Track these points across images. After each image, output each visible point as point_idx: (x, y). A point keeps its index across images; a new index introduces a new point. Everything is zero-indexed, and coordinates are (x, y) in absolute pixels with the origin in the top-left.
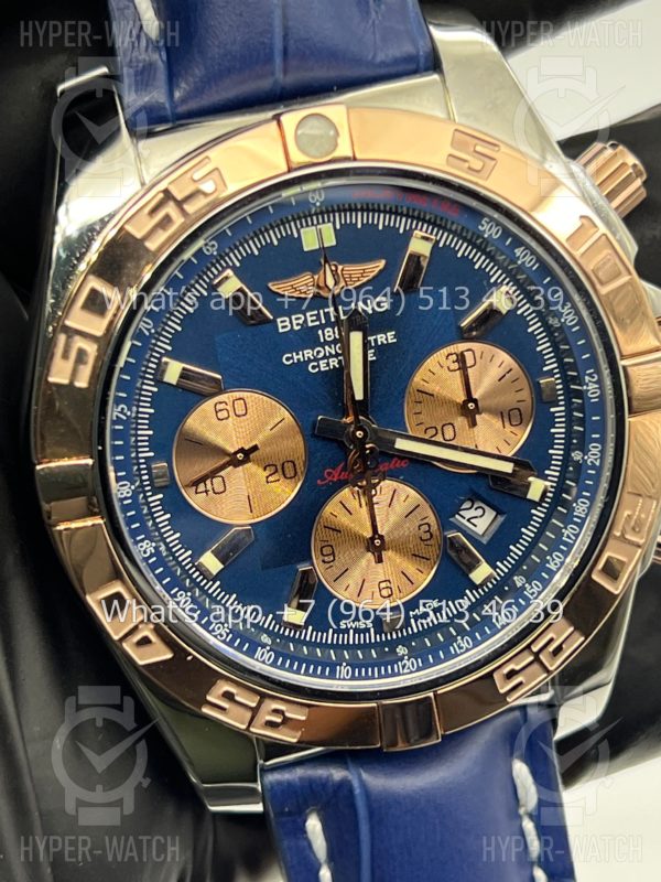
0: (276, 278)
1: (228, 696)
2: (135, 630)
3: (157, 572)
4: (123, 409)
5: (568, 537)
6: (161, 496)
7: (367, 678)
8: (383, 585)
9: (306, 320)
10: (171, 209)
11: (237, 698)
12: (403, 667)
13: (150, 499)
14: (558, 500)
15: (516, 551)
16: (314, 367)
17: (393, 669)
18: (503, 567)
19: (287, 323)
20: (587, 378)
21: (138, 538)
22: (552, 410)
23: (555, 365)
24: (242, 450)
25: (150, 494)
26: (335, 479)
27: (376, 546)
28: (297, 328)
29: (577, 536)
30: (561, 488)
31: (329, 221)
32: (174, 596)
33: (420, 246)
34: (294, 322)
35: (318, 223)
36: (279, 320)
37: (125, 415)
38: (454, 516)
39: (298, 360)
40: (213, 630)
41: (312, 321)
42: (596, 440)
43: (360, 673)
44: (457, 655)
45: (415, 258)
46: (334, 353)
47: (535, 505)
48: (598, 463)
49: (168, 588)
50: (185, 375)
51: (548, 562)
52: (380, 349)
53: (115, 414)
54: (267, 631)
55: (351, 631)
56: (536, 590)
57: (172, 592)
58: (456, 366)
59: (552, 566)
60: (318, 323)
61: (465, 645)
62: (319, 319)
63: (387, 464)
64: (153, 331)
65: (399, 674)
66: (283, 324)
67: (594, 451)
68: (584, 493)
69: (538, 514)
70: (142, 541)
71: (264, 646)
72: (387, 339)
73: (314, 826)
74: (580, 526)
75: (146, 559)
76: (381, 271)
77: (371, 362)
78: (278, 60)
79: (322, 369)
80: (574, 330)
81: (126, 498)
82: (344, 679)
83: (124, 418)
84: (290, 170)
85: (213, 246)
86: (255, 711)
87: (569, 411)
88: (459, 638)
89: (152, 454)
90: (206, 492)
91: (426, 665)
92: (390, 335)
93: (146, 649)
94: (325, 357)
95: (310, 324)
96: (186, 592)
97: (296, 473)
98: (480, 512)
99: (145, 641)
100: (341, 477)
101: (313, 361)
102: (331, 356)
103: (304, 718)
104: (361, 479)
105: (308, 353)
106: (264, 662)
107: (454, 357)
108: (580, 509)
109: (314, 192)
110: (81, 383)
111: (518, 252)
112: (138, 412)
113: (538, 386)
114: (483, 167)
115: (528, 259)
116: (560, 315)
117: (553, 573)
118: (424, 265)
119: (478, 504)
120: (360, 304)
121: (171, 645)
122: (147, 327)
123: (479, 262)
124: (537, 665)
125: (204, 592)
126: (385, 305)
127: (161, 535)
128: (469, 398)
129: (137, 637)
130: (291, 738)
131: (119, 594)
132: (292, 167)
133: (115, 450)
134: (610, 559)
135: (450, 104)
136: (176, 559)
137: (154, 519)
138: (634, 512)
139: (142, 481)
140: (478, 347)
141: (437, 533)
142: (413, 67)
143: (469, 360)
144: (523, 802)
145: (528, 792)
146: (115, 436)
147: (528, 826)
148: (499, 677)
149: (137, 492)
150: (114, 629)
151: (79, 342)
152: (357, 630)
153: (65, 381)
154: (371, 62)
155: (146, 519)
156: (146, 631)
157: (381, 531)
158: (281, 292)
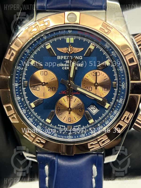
0: (59, 47)
1: (29, 134)
2: (12, 115)
3: (20, 104)
4: (19, 68)
5: (111, 118)
6: (25, 88)
7: (60, 137)
8: (69, 119)
9: (64, 58)
11: (31, 135)
12: (69, 137)
13: (23, 88)
14: (111, 109)
15: (100, 118)
16: (63, 68)
17: (66, 137)
18: (97, 121)
19: (60, 57)
20: (122, 84)
21: (17, 96)
22: (115, 89)
23: (117, 80)
24: (44, 83)
25: (23, 87)
26: (63, 93)
27: (70, 110)
29: (113, 118)
30: (113, 107)
31: (73, 37)
32: (22, 110)
33: (92, 47)
34: (61, 58)
35: (71, 37)
36: (58, 56)
37: (20, 69)
38: (88, 107)
39: (60, 66)
40: (29, 119)
41: (65, 58)
42: (122, 98)
43: (59, 136)
44: (81, 138)
45: (90, 49)
46: (68, 66)
47: (107, 109)
48: (121, 103)
50: (35, 63)
51: (106, 122)
52: (79, 67)
53: (17, 68)
54: (42, 123)
55: (60, 127)
56: (101, 128)
57: (22, 109)
58: (95, 75)
59: (106, 123)
60: (66, 59)
61: (83, 136)
62: (66, 58)
63: (75, 93)
64: (29, 52)
65: (67, 138)
67: (121, 100)
68: (117, 109)
69: (107, 112)
70: (18, 96)
71: (39, 125)
72: (80, 66)
73: (47, 168)
74: (114, 116)
75: (18, 101)
76: (82, 51)
77: (76, 70)
79: (65, 69)
80: (122, 72)
81: (16, 87)
82: (55, 137)
83: (19, 70)
84: (64, 24)
85: (45, 37)
86: (34, 139)
87: (118, 90)
88: (82, 134)
89: (25, 79)
90: (35, 90)
91: (74, 138)
92: (82, 65)
93: (14, 120)
94: (66, 67)
95: (64, 59)
96: (25, 110)
97: (55, 90)
98: (95, 108)
99: (14, 118)
100: (65, 93)
101: (63, 67)
102: (68, 67)
103: (44, 143)
104: (68, 94)
105: (63, 65)
107: (95, 73)
108: (115, 112)
109: (70, 30)
110: (11, 60)
111: (112, 52)
112: (24, 69)
113: (112, 83)
114: (108, 32)
115: (114, 54)
116: (119, 68)
117: (106, 125)
118: (92, 51)
119: (94, 106)
120: (76, 57)
121: (19, 120)
122: (28, 51)
123: (105, 53)
124: (98, 144)
125: (30, 111)
126: (82, 58)
127: (23, 97)
128: (96, 82)
129: (12, 117)
130: (41, 146)
131: (10, 106)
132: (65, 23)
133: (16, 76)
134: (119, 125)
135: (106, 17)
136: (26, 102)
137: (22, 93)
138: (127, 116)
139: (22, 84)
140: (101, 72)
141: (83, 110)
142: (101, 8)
143: (98, 74)
144: (93, 175)
145: (95, 173)
146: (17, 73)
147: (94, 180)
148: (89, 145)
149: (19, 86)
150: (8, 114)
151: (13, 51)
152: (61, 127)
153: (8, 59)
154: (91, 5)
155: (20, 92)
156: (15, 116)
157: (71, 107)
158: (59, 50)
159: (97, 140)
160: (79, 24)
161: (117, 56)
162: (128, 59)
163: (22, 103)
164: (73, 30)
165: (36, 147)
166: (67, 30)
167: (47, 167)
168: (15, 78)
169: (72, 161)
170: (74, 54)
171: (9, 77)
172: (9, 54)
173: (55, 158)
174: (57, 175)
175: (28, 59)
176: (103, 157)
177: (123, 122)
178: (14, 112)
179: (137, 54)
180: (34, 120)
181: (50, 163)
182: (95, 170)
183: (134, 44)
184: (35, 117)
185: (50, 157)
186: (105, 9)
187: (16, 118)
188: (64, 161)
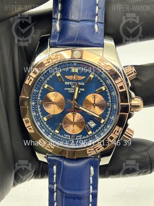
0: (67, 75)
2: (29, 126)
3: (36, 118)
4: (36, 90)
5: (105, 131)
8: (73, 130)
9: (70, 83)
10: (50, 60)
13: (38, 106)
14: (106, 124)
15: (97, 131)
16: (69, 91)
18: (94, 133)
20: (114, 105)
21: (34, 112)
22: (109, 109)
23: (111, 101)
24: (55, 102)
26: (69, 111)
27: (73, 123)
28: (68, 84)
29: (107, 131)
30: (107, 122)
31: (77, 68)
32: (37, 123)
33: (92, 76)
38: (88, 122)
39: (67, 89)
40: (42, 130)
42: (113, 116)
45: (90, 77)
47: (102, 124)
48: (113, 120)
49: (36, 121)
50: (48, 87)
52: (82, 91)
53: (34, 91)
54: (52, 133)
56: (98, 138)
58: (94, 97)
59: (101, 135)
62: (72, 84)
63: (78, 111)
65: (71, 146)
66: (66, 83)
68: (110, 124)
69: (102, 126)
71: (50, 135)
74: (108, 129)
75: (34, 115)
76: (84, 78)
77: (79, 93)
78: (76, 39)
79: (71, 92)
80: (114, 96)
81: (33, 105)
83: (36, 92)
87: (111, 109)
89: (40, 99)
90: (47, 107)
92: (84, 89)
93: (31, 130)
94: (72, 90)
95: (71, 84)
96: (39, 122)
97: (63, 108)
98: (93, 123)
99: (31, 128)
103: (54, 148)
104: (72, 112)
105: (69, 89)
106: (49, 137)
107: (94, 96)
108: (108, 126)
109: (75, 63)
110: (30, 84)
111: (107, 81)
112: (39, 91)
113: (107, 104)
114: (104, 65)
115: (109, 82)
116: (112, 93)
117: (101, 136)
118: (92, 79)
119: (93, 121)
120: (80, 83)
121: (34, 130)
122: (43, 78)
123: (102, 81)
124: (95, 151)
125: (43, 123)
126: (84, 84)
127: (38, 112)
128: (94, 103)
129: (29, 128)
130: (51, 151)
131: (28, 120)
132: (72, 58)
133: (33, 97)
134: (111, 136)
135: (103, 54)
136: (40, 117)
137: (38, 109)
138: (117, 129)
139: (37, 103)
140: (98, 95)
141: (84, 124)
142: (100, 46)
143: (96, 97)
144: (91, 174)
145: (92, 173)
146: (34, 94)
147: (91, 178)
148: (87, 151)
149: (35, 104)
150: (26, 125)
151: (31, 78)
152: (67, 137)
153: (27, 83)
154: (92, 43)
155: (36, 109)
156: (31, 127)
157: (74, 121)
158: (67, 78)
159: (94, 147)
160: (82, 59)
161: (111, 84)
162: (118, 87)
163: (37, 117)
164: (77, 63)
165: (47, 152)
166: (73, 63)
167: (55, 167)
168: (33, 98)
169: (75, 163)
170: (78, 81)
171: (28, 97)
172: (28, 79)
173: (61, 160)
174: (62, 173)
175: (43, 84)
176: (99, 160)
177: (114, 134)
178: (31, 124)
179: (126, 82)
180: (46, 131)
181: (57, 164)
182: (92, 170)
183: (125, 75)
184: (47, 128)
185: (58, 159)
186: (103, 47)
187: (32, 128)
188: (68, 162)
